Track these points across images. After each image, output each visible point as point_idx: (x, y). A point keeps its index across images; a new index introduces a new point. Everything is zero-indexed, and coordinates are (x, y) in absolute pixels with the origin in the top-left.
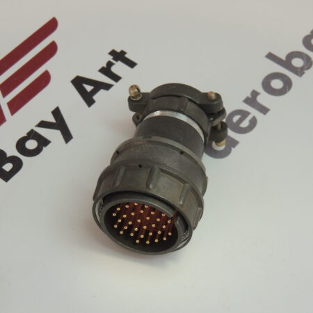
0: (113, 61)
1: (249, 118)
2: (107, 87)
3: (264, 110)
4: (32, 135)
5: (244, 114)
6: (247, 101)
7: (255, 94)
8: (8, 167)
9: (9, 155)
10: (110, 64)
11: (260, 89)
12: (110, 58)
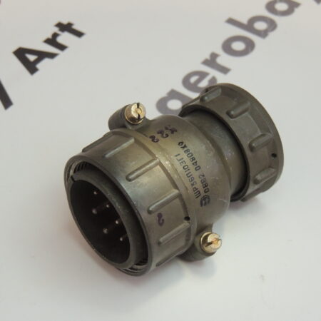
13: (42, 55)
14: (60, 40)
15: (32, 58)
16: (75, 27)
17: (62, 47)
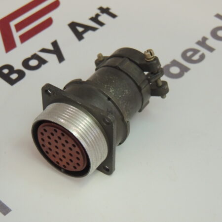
0: (100, 14)
1: (200, 54)
2: (94, 29)
3: (211, 50)
4: (35, 57)
5: (195, 51)
6: (199, 43)
7: (205, 39)
8: (14, 76)
9: (16, 68)
10: (97, 15)
11: (208, 36)
12: (98, 12)
13: (87, 28)
14: (100, 19)
15: (80, 29)
16: (112, 11)
17: (101, 24)
